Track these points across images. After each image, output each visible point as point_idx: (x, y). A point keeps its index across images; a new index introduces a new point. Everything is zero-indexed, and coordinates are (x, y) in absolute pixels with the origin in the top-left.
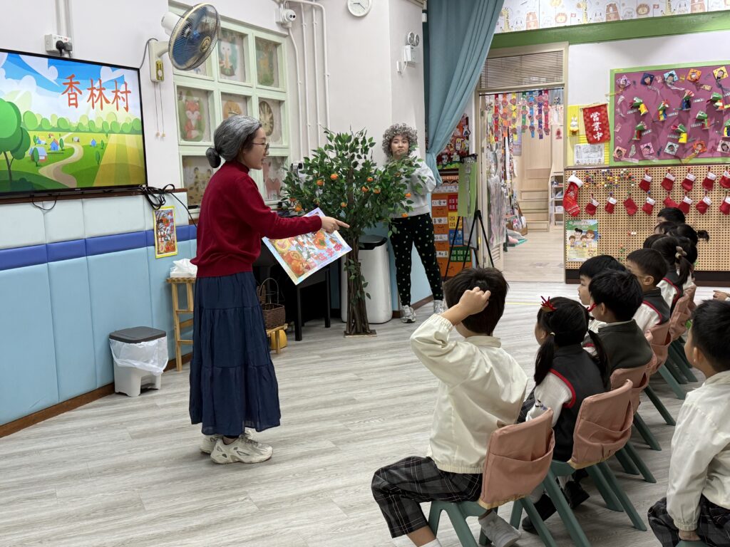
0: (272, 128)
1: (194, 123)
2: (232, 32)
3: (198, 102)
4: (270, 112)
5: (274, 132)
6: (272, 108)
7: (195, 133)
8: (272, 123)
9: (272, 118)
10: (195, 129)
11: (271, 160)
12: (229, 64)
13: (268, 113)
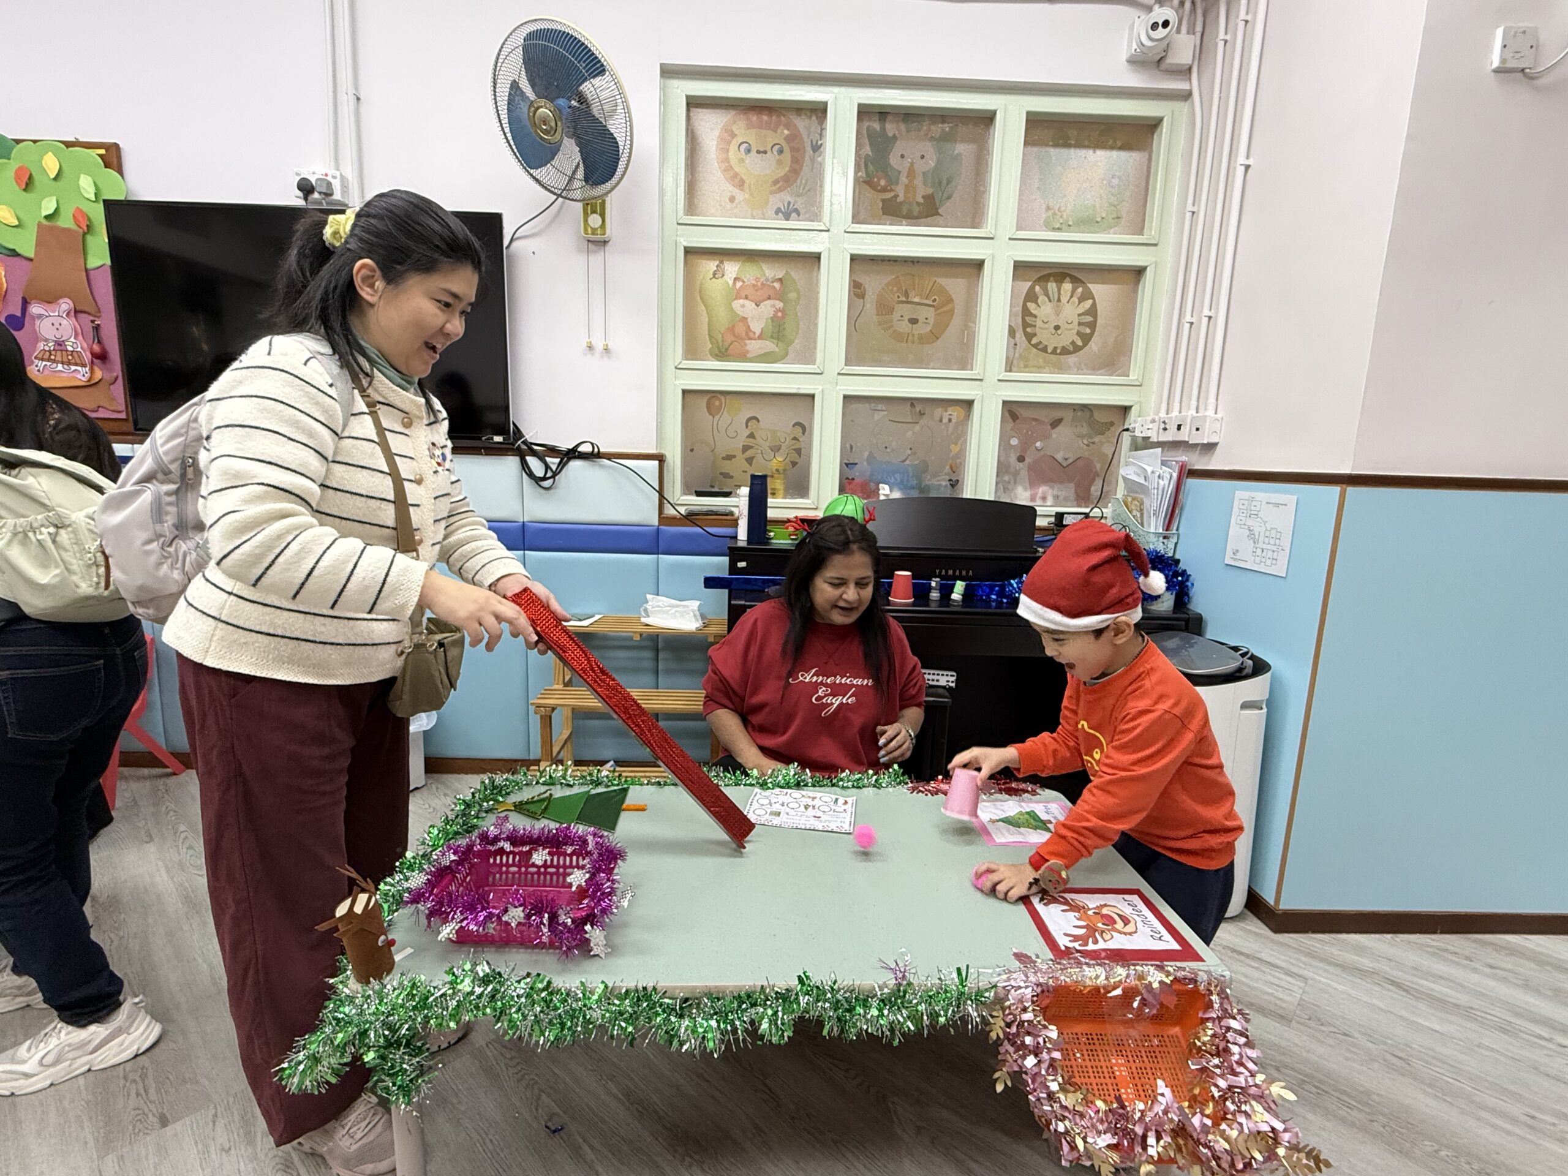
1: (756, 327)
2: (942, 114)
7: (754, 347)
10: (760, 338)
12: (922, 191)
13: (1075, 299)
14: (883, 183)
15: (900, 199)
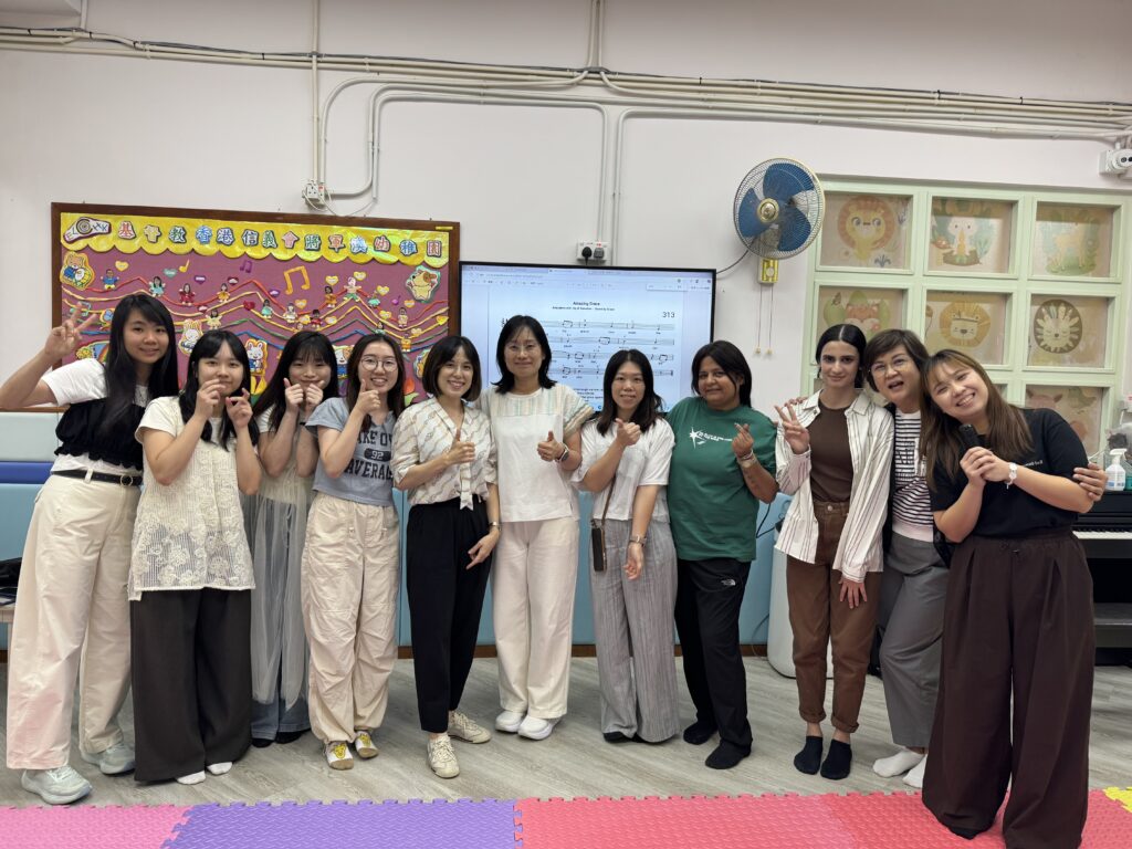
0: (1076, 342)
2: (981, 202)
3: (877, 305)
4: (1076, 314)
5: (1081, 347)
6: (1080, 310)
8: (1079, 334)
9: (1079, 325)
11: (1065, 393)
12: (968, 248)
13: (1068, 317)
14: (944, 243)
15: (955, 253)
